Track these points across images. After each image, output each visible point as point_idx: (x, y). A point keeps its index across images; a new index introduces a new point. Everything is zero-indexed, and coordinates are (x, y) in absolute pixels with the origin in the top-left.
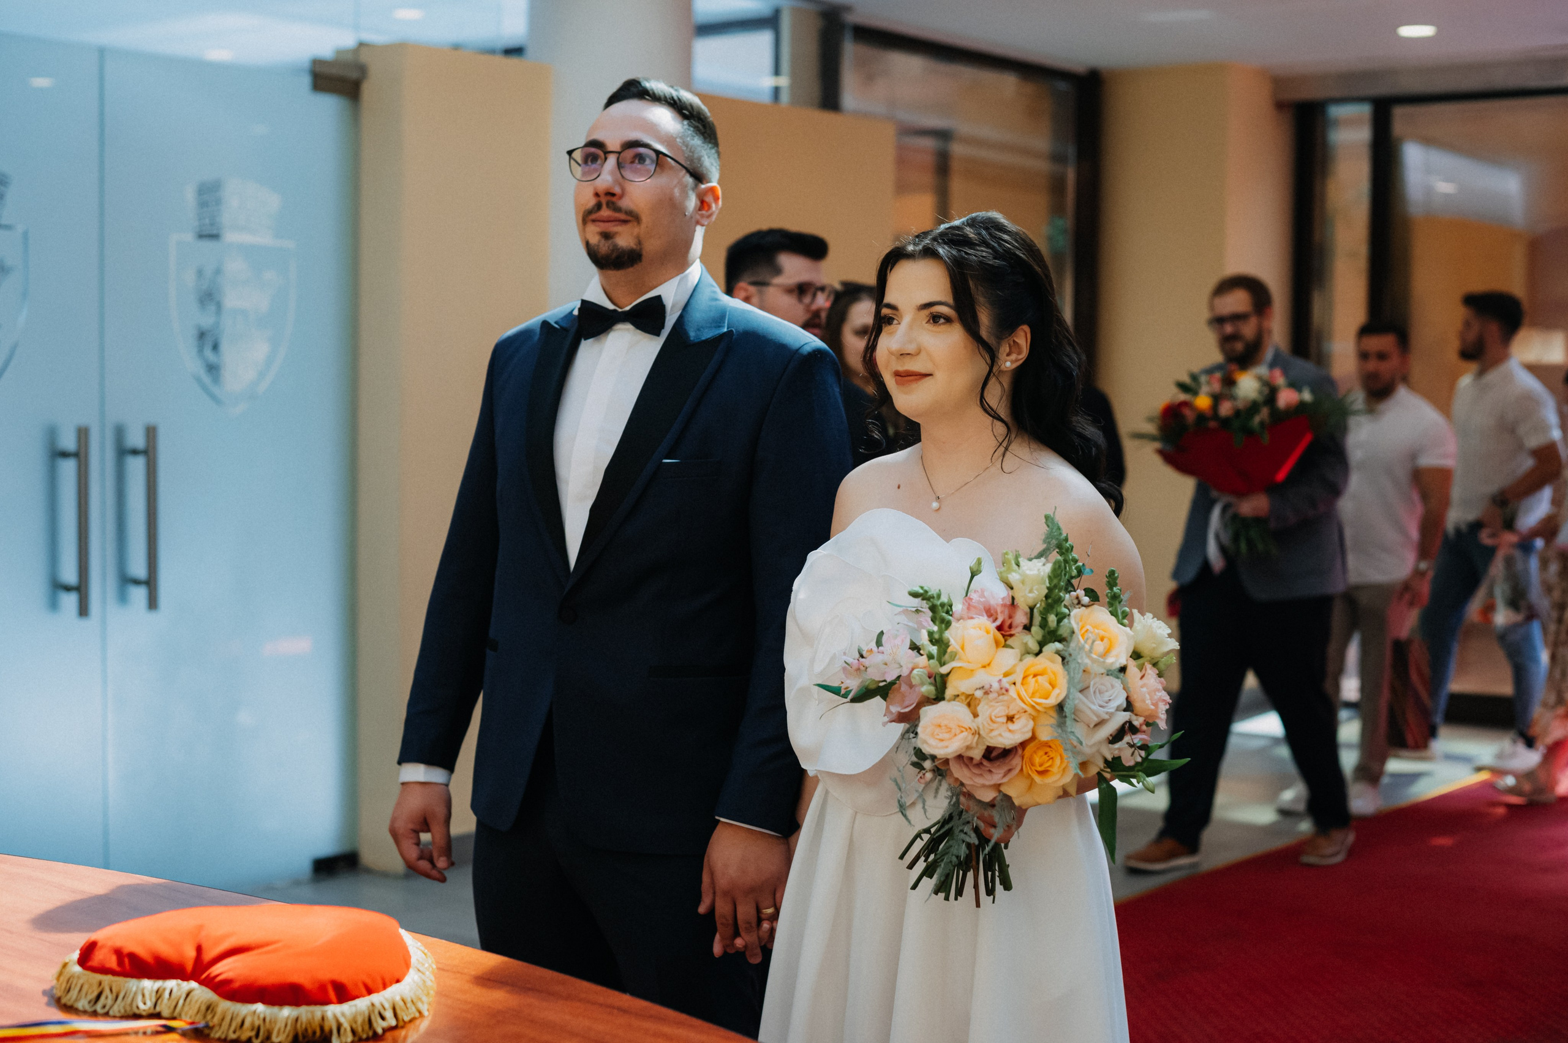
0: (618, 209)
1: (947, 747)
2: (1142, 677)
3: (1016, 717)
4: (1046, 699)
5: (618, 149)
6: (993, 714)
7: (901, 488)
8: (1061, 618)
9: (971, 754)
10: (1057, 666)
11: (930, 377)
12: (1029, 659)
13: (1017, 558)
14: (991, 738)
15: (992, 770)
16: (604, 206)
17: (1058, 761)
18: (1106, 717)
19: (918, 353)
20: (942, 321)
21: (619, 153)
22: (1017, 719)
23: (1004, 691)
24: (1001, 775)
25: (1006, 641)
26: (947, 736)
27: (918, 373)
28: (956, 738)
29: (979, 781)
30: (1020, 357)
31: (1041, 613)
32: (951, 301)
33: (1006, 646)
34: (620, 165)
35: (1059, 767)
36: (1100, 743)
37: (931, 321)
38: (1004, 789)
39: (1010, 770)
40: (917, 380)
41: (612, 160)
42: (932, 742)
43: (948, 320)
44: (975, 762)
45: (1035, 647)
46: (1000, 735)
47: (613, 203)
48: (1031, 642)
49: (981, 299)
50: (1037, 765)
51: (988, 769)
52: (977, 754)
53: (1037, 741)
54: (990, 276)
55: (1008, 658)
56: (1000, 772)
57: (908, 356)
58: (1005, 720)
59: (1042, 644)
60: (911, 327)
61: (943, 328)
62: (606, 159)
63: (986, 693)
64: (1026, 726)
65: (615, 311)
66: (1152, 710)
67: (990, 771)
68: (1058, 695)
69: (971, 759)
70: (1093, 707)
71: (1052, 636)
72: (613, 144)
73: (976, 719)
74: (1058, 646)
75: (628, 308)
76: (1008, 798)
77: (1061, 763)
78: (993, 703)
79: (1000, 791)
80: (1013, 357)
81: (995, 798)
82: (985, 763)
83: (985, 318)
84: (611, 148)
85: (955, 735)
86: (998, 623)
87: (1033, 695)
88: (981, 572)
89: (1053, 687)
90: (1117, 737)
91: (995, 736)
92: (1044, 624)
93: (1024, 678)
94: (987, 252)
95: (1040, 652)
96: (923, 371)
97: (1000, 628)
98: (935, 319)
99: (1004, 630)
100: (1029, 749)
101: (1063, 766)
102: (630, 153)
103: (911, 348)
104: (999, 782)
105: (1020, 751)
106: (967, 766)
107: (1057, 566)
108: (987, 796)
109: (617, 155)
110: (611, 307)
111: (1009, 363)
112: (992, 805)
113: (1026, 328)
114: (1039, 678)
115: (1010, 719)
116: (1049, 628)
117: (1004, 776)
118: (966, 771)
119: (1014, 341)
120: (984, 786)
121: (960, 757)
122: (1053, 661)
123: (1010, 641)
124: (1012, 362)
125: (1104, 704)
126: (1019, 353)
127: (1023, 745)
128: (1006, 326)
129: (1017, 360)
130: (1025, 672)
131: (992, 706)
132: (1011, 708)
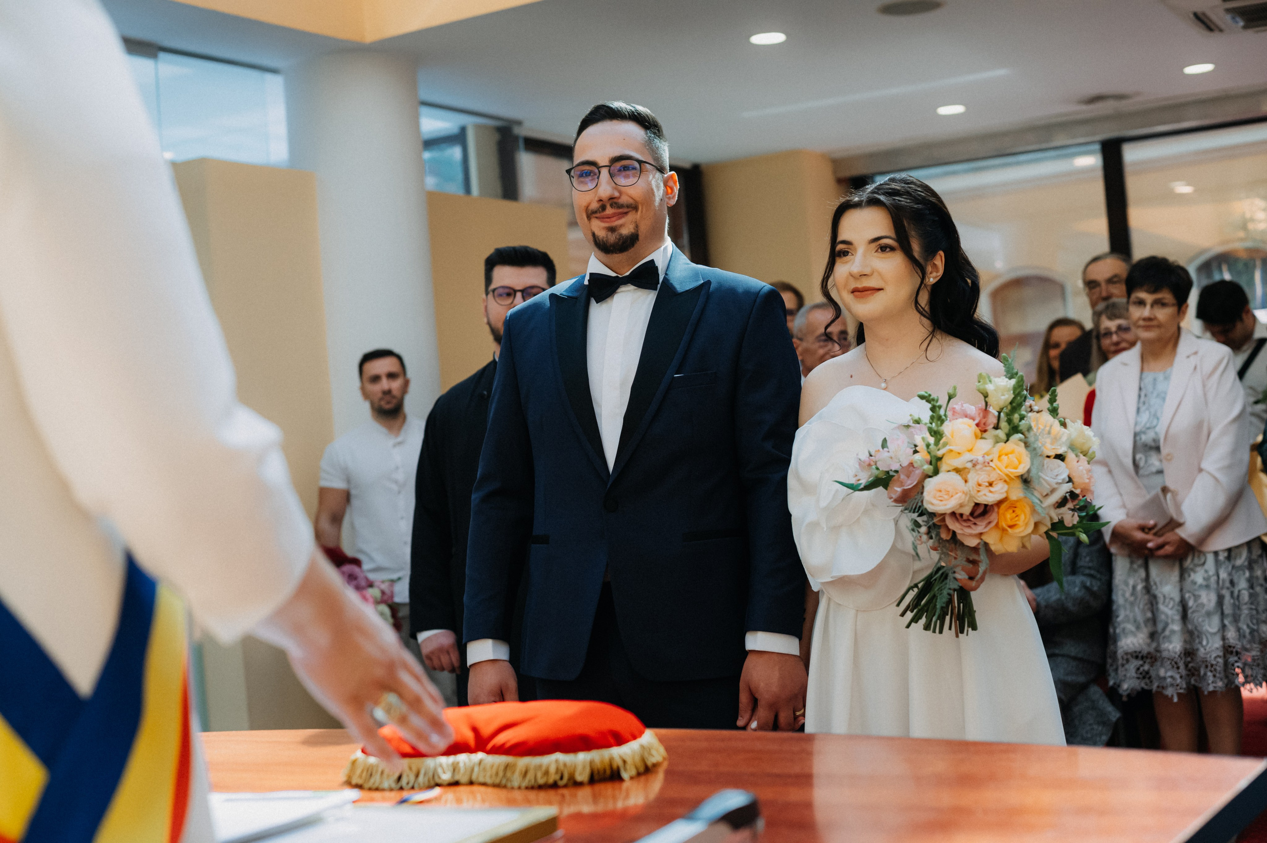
0: (621, 206)
1: (945, 505)
2: (1078, 462)
3: (994, 483)
4: (1016, 469)
5: (607, 163)
6: (980, 479)
7: (853, 377)
8: (1022, 418)
9: (961, 511)
10: (1021, 448)
11: (882, 291)
12: (1002, 444)
13: (989, 377)
14: (979, 497)
15: (977, 523)
16: (608, 206)
17: (1022, 517)
18: (1056, 486)
19: (872, 274)
20: (888, 250)
21: (609, 166)
22: (996, 484)
23: (986, 464)
24: (983, 527)
25: (982, 434)
26: (946, 497)
27: (874, 288)
28: (952, 498)
29: (968, 531)
30: (938, 274)
31: (1007, 415)
32: (893, 235)
33: (982, 438)
34: (612, 175)
35: (1024, 521)
36: (1049, 506)
37: (879, 250)
38: (984, 538)
39: (990, 523)
40: (872, 294)
41: (605, 172)
42: (935, 501)
43: (892, 249)
44: (965, 517)
45: (1004, 437)
46: (985, 495)
47: (616, 203)
48: (1001, 434)
49: (913, 233)
50: (1009, 520)
51: (973, 522)
52: (967, 511)
53: (1008, 502)
54: (917, 217)
55: (985, 445)
56: (983, 524)
57: (865, 276)
58: (987, 484)
59: (1008, 436)
60: (864, 255)
61: (889, 254)
62: (600, 172)
63: (974, 465)
64: (1002, 488)
65: (617, 277)
66: (1085, 483)
67: (975, 524)
68: (1024, 467)
69: (961, 515)
70: (1047, 478)
71: (1015, 429)
72: (603, 161)
73: (967, 484)
74: (1020, 435)
75: (628, 274)
76: (986, 545)
77: (1025, 518)
78: (979, 472)
79: (981, 539)
80: (934, 274)
81: (979, 544)
82: (971, 518)
83: (916, 248)
84: (601, 164)
85: (952, 496)
86: (977, 421)
87: (1006, 467)
88: (956, 396)
89: (1020, 463)
90: (1062, 503)
91: (981, 496)
92: (1009, 421)
93: (1000, 456)
94: (910, 199)
95: (1007, 440)
96: (877, 286)
97: (977, 425)
98: (883, 248)
99: (982, 429)
100: (1003, 506)
101: (1026, 521)
102: (618, 165)
103: (867, 271)
104: (982, 532)
105: (996, 509)
106: (957, 520)
107: (1020, 379)
108: (972, 542)
109: (608, 168)
110: (613, 274)
111: (932, 279)
112: (975, 550)
113: (941, 253)
114: (1010, 456)
115: (991, 484)
116: (1014, 424)
117: (986, 527)
118: (957, 525)
119: (934, 263)
120: (971, 535)
121: (953, 514)
122: (1018, 445)
123: (985, 435)
124: (934, 278)
125: (1055, 478)
126: (937, 272)
127: (999, 503)
128: (930, 252)
129: (936, 277)
130: (1000, 452)
131: (979, 474)
132: (991, 476)
